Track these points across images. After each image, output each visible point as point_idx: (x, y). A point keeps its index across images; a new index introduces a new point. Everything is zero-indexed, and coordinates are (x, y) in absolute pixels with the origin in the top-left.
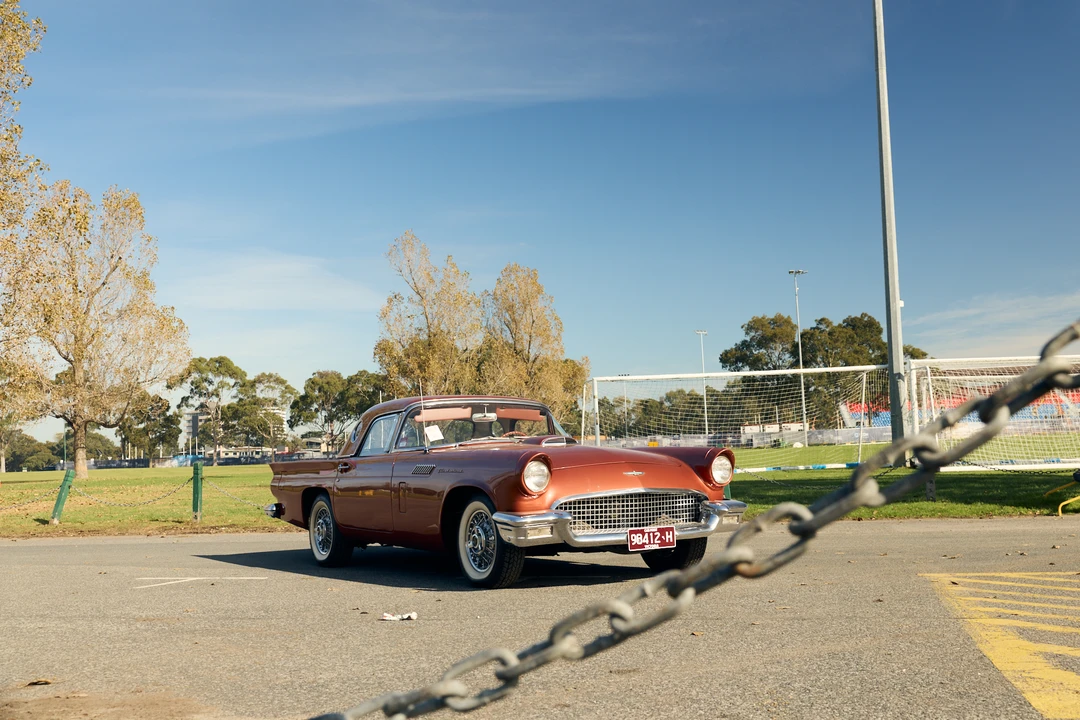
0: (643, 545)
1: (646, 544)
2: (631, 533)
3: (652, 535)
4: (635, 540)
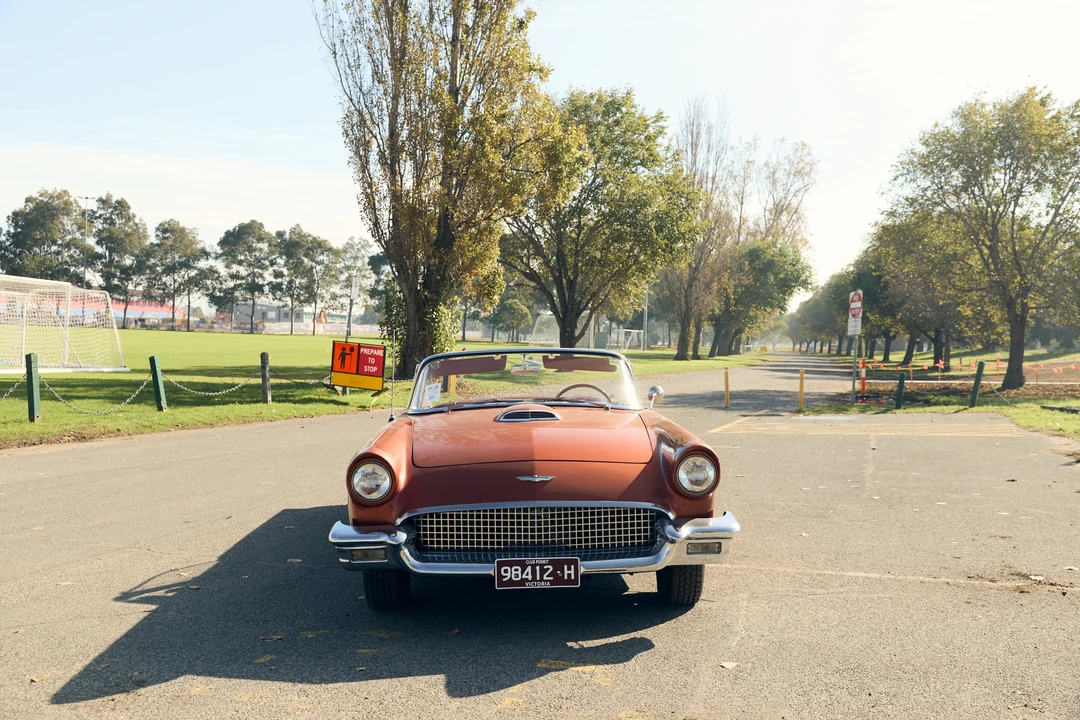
0: (523, 582)
1: (527, 580)
2: (501, 565)
3: (538, 568)
4: (509, 575)
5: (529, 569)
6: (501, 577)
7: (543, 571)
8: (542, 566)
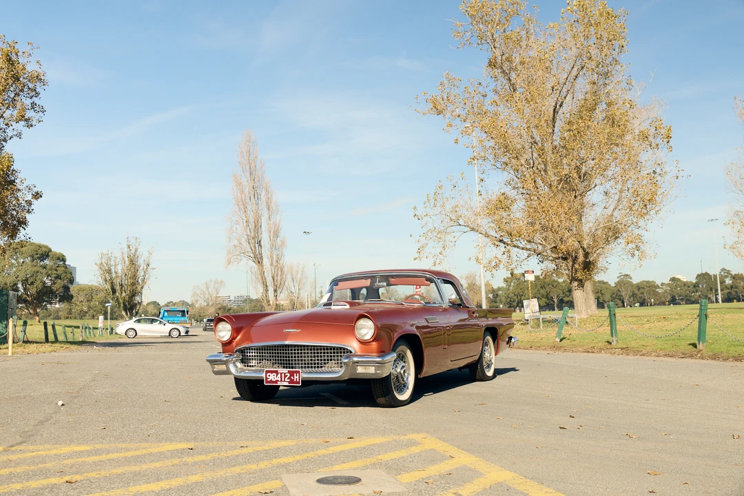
0: (277, 381)
1: (278, 381)
2: (267, 372)
3: (283, 375)
4: (270, 378)
5: (279, 375)
6: (267, 378)
7: (285, 376)
8: (285, 373)
